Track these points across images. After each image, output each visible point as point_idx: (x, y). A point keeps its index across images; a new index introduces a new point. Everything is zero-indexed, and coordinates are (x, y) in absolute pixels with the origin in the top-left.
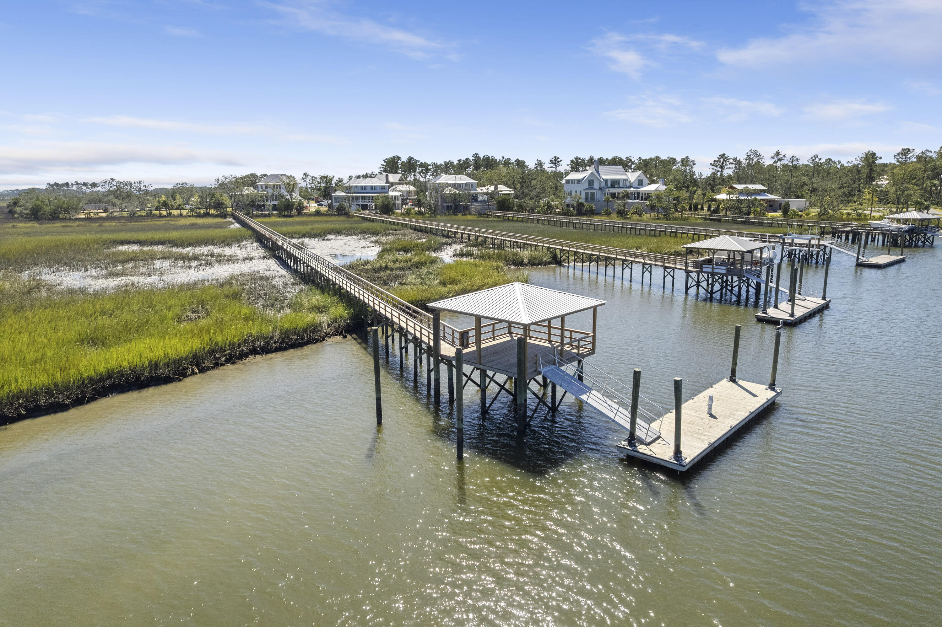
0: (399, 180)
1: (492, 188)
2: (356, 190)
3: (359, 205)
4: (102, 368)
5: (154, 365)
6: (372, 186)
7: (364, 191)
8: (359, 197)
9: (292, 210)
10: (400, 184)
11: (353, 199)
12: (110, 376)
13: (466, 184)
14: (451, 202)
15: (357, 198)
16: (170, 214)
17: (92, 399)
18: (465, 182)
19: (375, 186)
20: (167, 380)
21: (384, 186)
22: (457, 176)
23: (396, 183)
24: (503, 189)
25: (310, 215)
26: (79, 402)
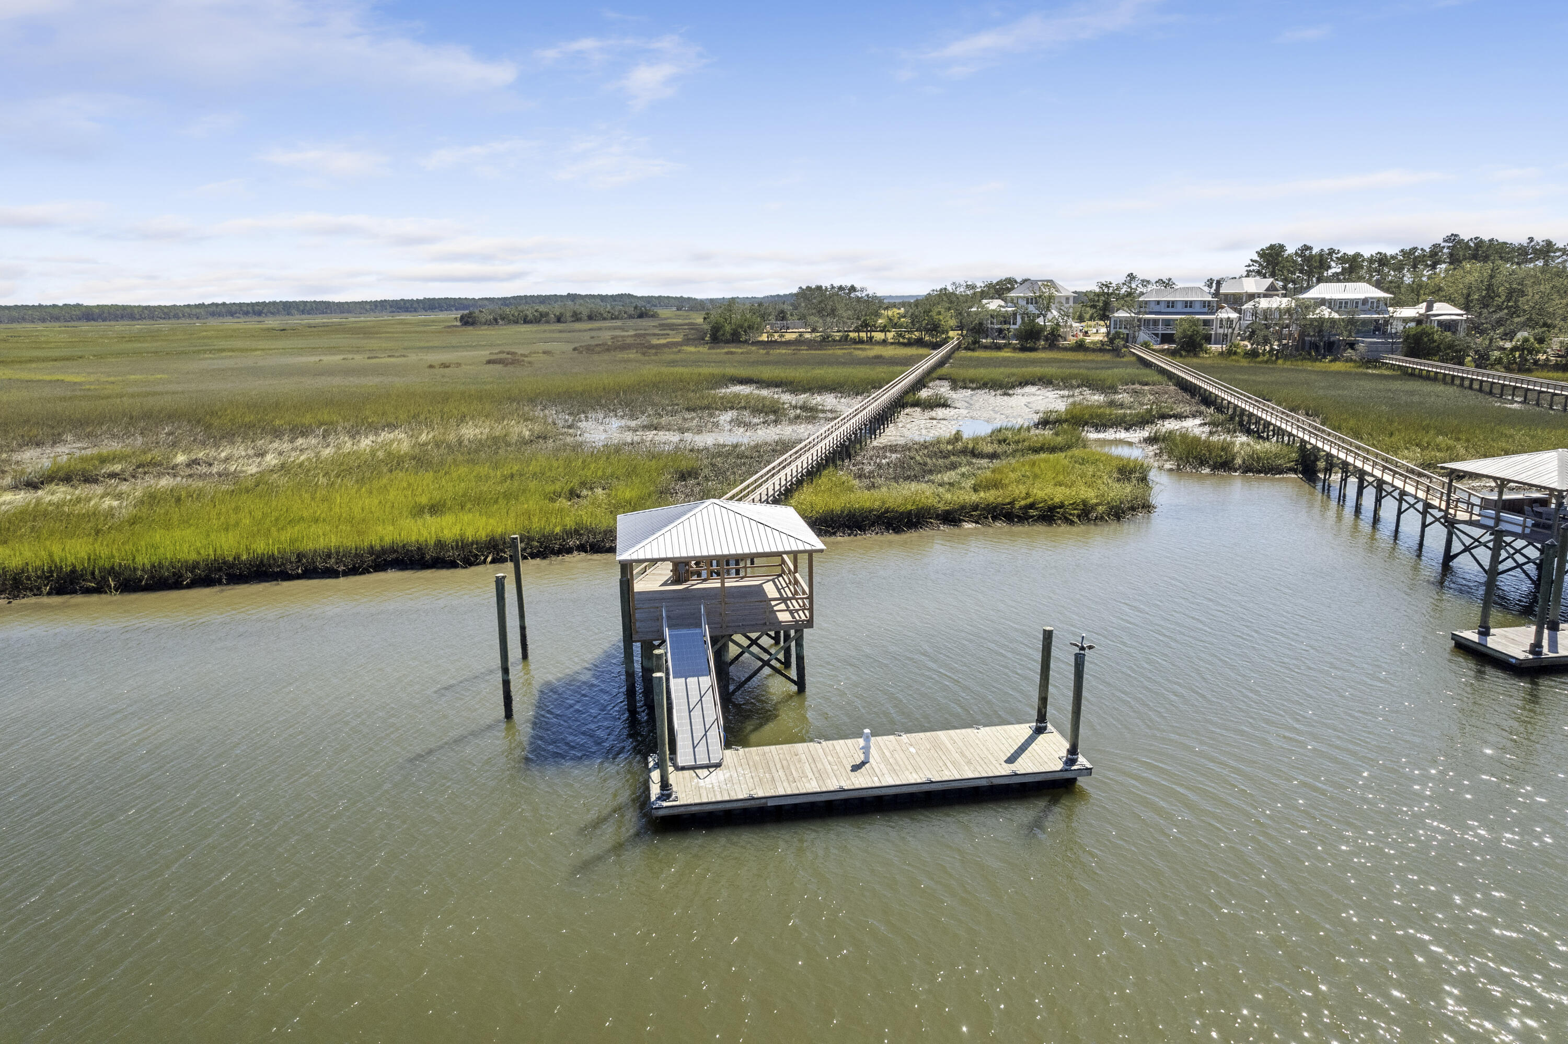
0: (1267, 290)
1: (1422, 308)
2: (1157, 308)
3: (1157, 335)
4: (388, 540)
5: (440, 544)
6: (1186, 302)
7: (1170, 310)
8: (1159, 320)
9: (1038, 339)
10: (1265, 296)
11: (1148, 325)
12: (393, 550)
13: (1365, 301)
14: (1314, 335)
15: (1156, 322)
16: (871, 338)
17: (366, 571)
18: (1362, 296)
19: (1191, 302)
20: (452, 565)
21: (1209, 302)
22: (1349, 285)
23: (1259, 295)
24: (1445, 310)
25: (1066, 349)
26: (354, 571)
